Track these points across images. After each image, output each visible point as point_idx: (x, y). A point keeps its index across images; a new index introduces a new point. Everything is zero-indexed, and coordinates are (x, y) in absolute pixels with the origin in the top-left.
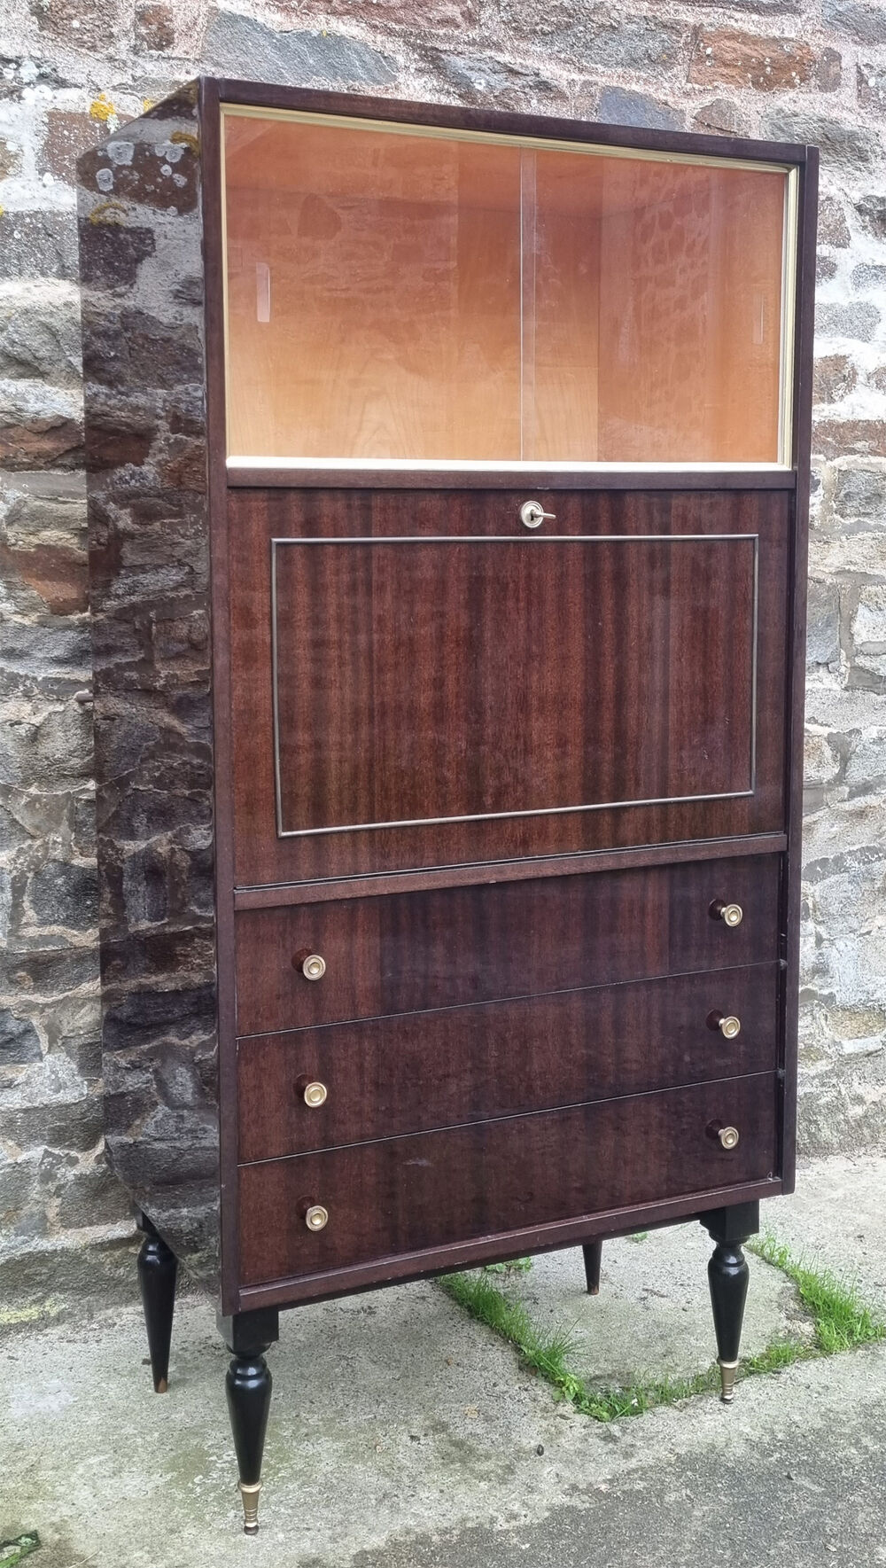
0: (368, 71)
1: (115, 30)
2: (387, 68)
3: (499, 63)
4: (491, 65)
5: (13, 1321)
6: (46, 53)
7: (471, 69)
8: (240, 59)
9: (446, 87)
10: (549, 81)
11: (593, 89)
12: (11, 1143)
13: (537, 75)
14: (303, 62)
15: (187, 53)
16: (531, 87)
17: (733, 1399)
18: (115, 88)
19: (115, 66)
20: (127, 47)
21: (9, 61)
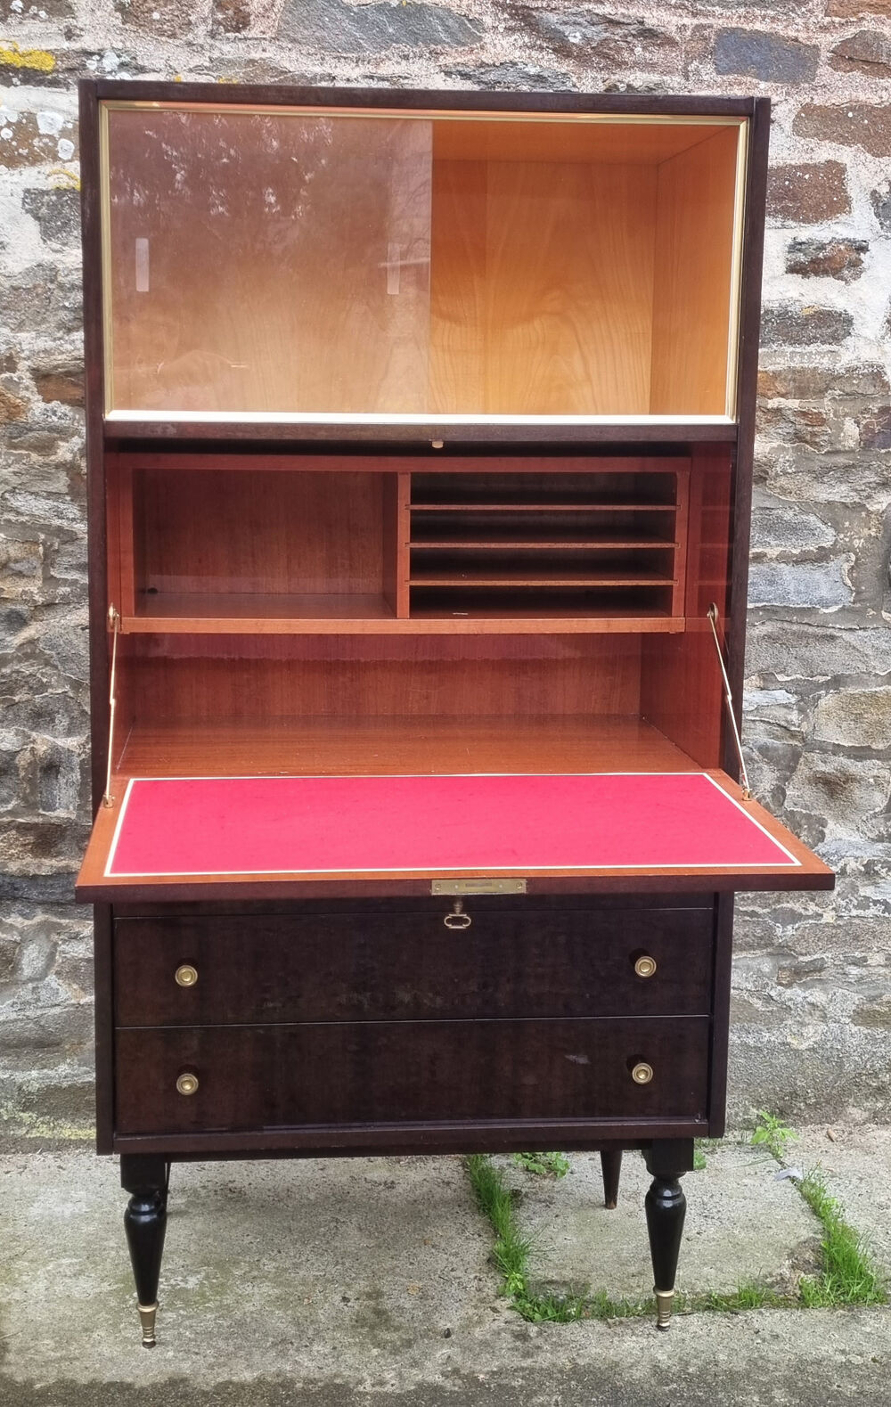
0: (452, 35)
1: (193, 18)
2: (473, 30)
3: (597, 15)
4: (588, 18)
5: (73, 1138)
6: (128, 44)
7: (565, 23)
8: (317, 34)
9: (538, 42)
10: (655, 28)
11: (706, 33)
12: (75, 986)
13: (642, 23)
14: (382, 31)
15: (264, 33)
16: (634, 36)
17: (669, 1326)
18: (191, 70)
19: (194, 50)
20: (205, 32)
21: (92, 54)
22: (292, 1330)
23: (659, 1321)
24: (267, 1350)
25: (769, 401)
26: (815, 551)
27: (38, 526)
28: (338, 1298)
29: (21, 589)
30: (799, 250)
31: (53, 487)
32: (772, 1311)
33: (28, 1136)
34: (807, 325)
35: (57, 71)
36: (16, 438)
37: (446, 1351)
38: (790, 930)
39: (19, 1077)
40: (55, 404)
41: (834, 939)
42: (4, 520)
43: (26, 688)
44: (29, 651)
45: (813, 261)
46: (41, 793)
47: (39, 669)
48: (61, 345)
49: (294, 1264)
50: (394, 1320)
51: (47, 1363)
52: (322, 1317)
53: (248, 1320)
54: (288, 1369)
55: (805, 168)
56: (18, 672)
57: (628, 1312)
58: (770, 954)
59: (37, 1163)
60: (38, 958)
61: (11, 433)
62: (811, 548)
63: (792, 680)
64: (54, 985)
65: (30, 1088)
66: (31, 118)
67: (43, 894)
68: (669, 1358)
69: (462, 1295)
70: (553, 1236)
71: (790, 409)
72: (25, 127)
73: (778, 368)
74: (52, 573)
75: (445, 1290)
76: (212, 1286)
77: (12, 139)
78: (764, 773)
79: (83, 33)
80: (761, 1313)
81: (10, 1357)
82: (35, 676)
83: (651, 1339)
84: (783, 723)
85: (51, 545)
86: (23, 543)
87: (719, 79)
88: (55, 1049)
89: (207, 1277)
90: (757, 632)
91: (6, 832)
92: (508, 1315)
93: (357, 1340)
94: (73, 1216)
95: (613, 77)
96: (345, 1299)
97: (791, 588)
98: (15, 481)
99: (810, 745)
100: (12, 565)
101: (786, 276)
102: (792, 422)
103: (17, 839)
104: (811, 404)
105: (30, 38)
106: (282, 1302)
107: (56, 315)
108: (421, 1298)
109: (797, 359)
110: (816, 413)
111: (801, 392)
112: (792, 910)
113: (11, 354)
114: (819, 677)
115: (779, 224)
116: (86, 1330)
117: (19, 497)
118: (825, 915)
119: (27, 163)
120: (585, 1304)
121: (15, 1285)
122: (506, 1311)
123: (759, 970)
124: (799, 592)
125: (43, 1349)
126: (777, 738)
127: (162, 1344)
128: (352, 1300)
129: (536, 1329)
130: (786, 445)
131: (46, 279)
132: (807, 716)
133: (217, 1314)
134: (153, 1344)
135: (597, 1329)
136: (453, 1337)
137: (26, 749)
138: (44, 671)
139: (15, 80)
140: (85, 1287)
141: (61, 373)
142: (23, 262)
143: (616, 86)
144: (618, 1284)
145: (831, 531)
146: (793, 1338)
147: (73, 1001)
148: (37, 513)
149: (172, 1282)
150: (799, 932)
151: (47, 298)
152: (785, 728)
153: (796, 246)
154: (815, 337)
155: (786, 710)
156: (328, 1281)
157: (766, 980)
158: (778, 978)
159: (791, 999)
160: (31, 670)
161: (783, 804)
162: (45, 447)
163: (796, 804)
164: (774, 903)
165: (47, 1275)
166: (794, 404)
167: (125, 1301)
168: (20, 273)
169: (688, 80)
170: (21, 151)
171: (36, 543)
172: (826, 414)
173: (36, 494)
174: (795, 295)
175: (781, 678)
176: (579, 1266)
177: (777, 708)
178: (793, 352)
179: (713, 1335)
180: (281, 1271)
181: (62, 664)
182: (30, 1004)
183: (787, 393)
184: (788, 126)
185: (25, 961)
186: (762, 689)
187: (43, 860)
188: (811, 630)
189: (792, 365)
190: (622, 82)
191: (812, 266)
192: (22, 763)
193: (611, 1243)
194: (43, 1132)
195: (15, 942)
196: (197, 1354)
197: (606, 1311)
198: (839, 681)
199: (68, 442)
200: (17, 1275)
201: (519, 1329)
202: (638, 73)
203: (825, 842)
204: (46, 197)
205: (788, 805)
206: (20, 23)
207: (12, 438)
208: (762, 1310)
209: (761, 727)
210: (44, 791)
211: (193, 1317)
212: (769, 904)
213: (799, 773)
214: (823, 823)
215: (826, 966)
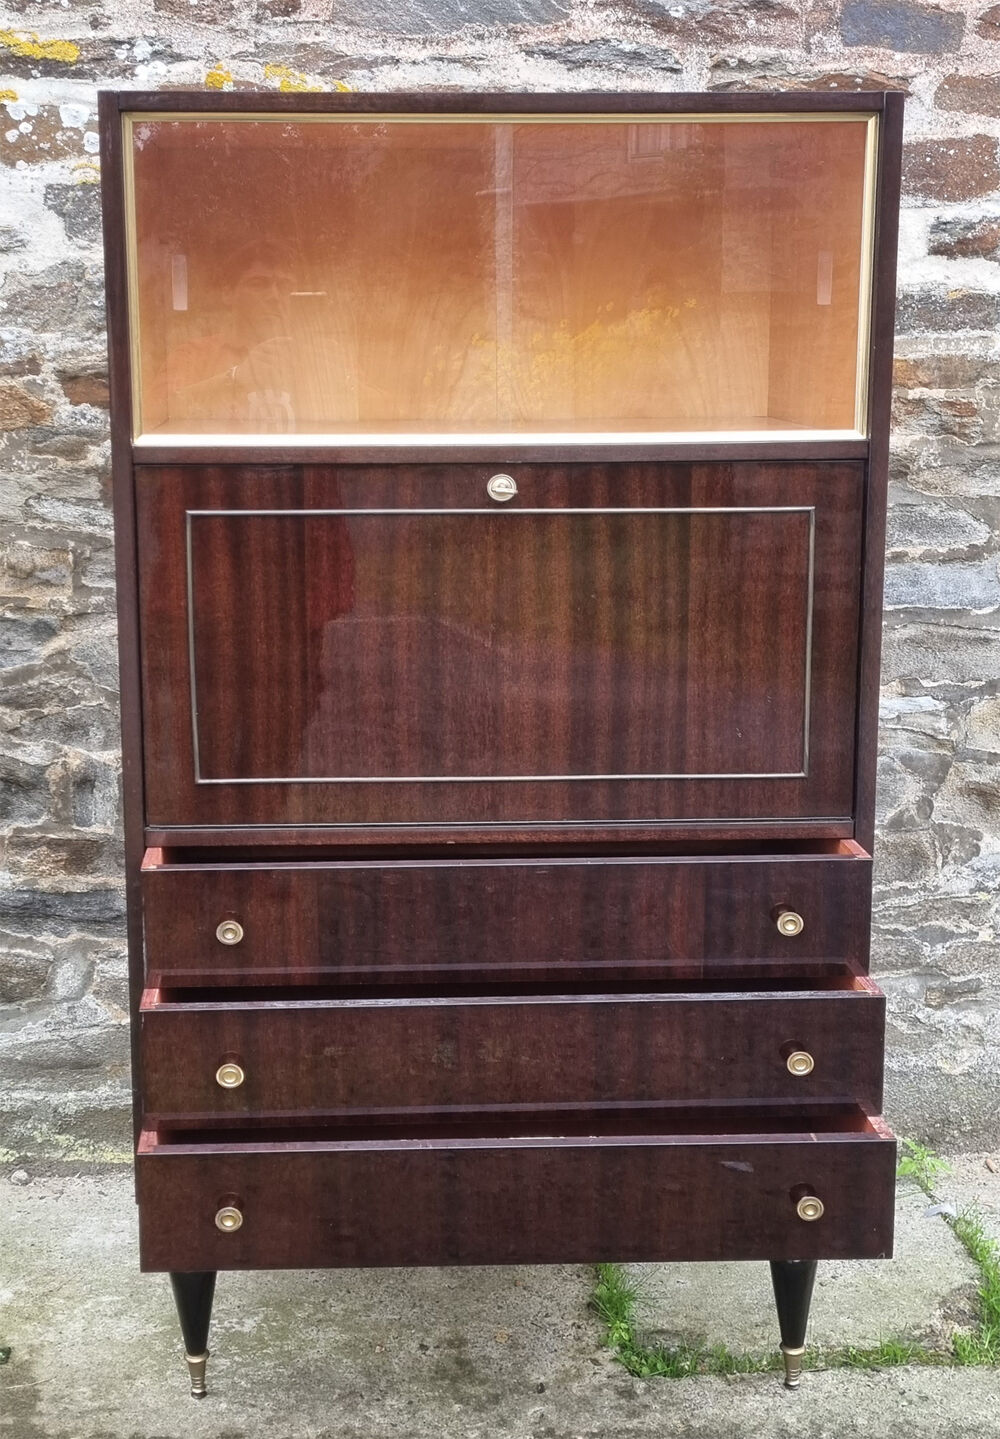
0: (533, 12)
2: (558, 7)
6: (162, 31)
9: (634, 18)
14: (452, 11)
15: (317, 16)
16: (745, 8)
17: (799, 1385)
18: (233, 57)
19: (237, 36)
20: (249, 17)
21: (121, 43)
22: (362, 1382)
23: (787, 1380)
24: (334, 1403)
25: (910, 391)
26: (966, 549)
27: (66, 533)
28: (415, 1345)
29: (48, 599)
30: (944, 230)
31: (83, 493)
32: (921, 1368)
33: (65, 1160)
34: (954, 309)
35: (82, 62)
36: (41, 442)
37: (538, 1408)
38: (940, 949)
39: (54, 1098)
40: (84, 406)
41: (992, 959)
42: (29, 527)
43: (56, 700)
44: (59, 662)
45: (960, 242)
46: (75, 808)
47: (70, 681)
48: (91, 346)
49: (364, 1305)
50: (480, 1372)
51: (83, 1414)
52: (396, 1366)
53: (312, 1369)
54: (357, 1425)
55: (950, 143)
56: (47, 684)
57: (751, 1367)
58: (916, 974)
59: (76, 1188)
60: (73, 977)
61: (34, 437)
62: (961, 547)
63: (939, 686)
64: (92, 1005)
65: (66, 1111)
66: (54, 111)
67: (77, 911)
68: (799, 1421)
69: (558, 1345)
70: (664, 1278)
71: (934, 400)
72: (47, 120)
73: (921, 356)
74: (84, 582)
75: (538, 1339)
76: (271, 1329)
77: (32, 133)
78: (908, 784)
79: (110, 22)
80: (907, 1371)
81: (41, 1406)
82: (66, 687)
83: (778, 1398)
84: (929, 732)
85: (82, 553)
86: (50, 551)
87: (847, 51)
88: (95, 1070)
89: (266, 1319)
90: (898, 635)
91: (35, 848)
92: (610, 1368)
93: (437, 1394)
94: (116, 1248)
95: (721, 51)
96: (423, 1347)
97: (938, 589)
98: (40, 487)
99: (961, 754)
100: (38, 574)
101: (928, 257)
102: (937, 413)
103: (48, 855)
104: (959, 394)
105: (51, 28)
106: (350, 1348)
107: (83, 314)
108: (511, 1347)
109: (943, 346)
110: (965, 403)
111: (948, 382)
112: (942, 928)
113: (34, 356)
114: (972, 682)
115: (919, 203)
116: (128, 1377)
117: (45, 504)
118: (981, 933)
119: (49, 158)
120: (701, 1357)
121: (49, 1325)
122: (608, 1364)
123: (904, 991)
124: (947, 593)
125: (79, 1398)
126: (921, 747)
127: (214, 1394)
128: (432, 1348)
129: (643, 1385)
130: (930, 438)
131: (73, 278)
132: (958, 723)
133: (277, 1362)
134: (203, 1395)
135: (715, 1386)
136: (547, 1392)
137: (57, 763)
138: (76, 682)
139: (34, 72)
140: (127, 1328)
141: (91, 374)
142: (46, 259)
143: (725, 62)
144: (738, 1335)
145: (985, 528)
146: (945, 1400)
147: (113, 1022)
148: (65, 520)
149: (226, 1324)
150: (951, 951)
151: (73, 297)
152: (933, 736)
153: (939, 226)
154: (964, 323)
155: (932, 718)
156: (403, 1326)
157: (912, 1002)
158: (926, 999)
159: (942, 1022)
160: (62, 681)
161: (930, 817)
162: (74, 452)
163: (945, 817)
164: (920, 920)
165: (84, 1314)
166: (940, 393)
167: (173, 1345)
168: (43, 271)
169: (810, 52)
170: (42, 145)
171: (65, 551)
172: (977, 403)
173: (64, 500)
174: (940, 279)
175: (925, 683)
176: (693, 1314)
177: (922, 715)
178: (938, 339)
179: (851, 1395)
180: (349, 1314)
181: (96, 675)
182: (65, 1024)
183: (930, 383)
184: (929, 99)
185: (58, 981)
186: (904, 696)
187: (78, 876)
188: (961, 633)
189: (937, 352)
190: (732, 57)
191: (959, 247)
192: (53, 777)
193: (731, 1288)
194: (83, 1155)
195: (48, 961)
196: (253, 1406)
197: (727, 1367)
198: (995, 686)
199: (99, 446)
200: (51, 1314)
201: (623, 1384)
202: (752, 47)
203: (981, 856)
204: (71, 193)
205: (936, 818)
206: (40, 13)
207: (36, 442)
208: (909, 1367)
209: (904, 735)
210: (78, 805)
211: (248, 1365)
212: (915, 922)
213: (948, 783)
214: (978, 836)
215: (982, 986)
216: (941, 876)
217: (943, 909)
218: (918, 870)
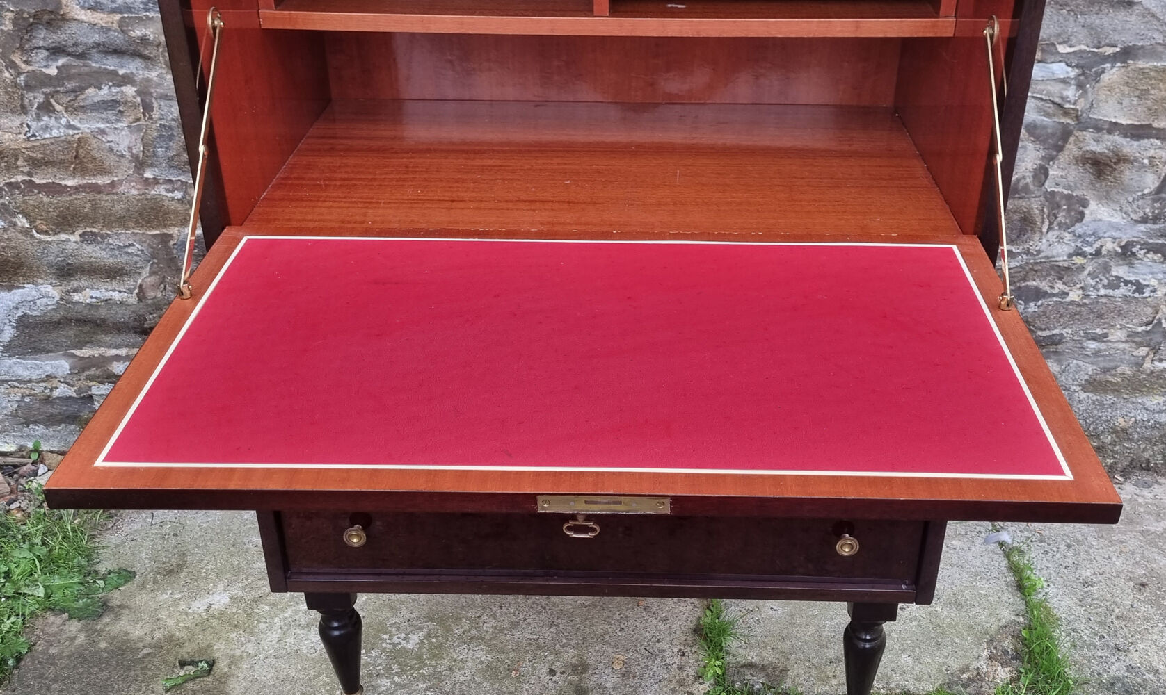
38: (1032, 307)
41: (1077, 317)
63: (1075, 52)
78: (1028, 152)
84: (1057, 100)
99: (1083, 123)
112: (1037, 288)
114: (1107, 48)
118: (1071, 293)
126: (1047, 115)
132: (1085, 92)
150: (1041, 309)
152: (1059, 105)
155: (1062, 86)
161: (1043, 184)
163: (1057, 185)
164: (1019, 281)
175: (1062, 49)
177: (1052, 83)
203: (1084, 222)
205: (1049, 186)
212: (1015, 282)
213: (1066, 152)
214: (1084, 203)
215: (1064, 340)
216: (1044, 241)
217: (1041, 271)
218: (1024, 235)
